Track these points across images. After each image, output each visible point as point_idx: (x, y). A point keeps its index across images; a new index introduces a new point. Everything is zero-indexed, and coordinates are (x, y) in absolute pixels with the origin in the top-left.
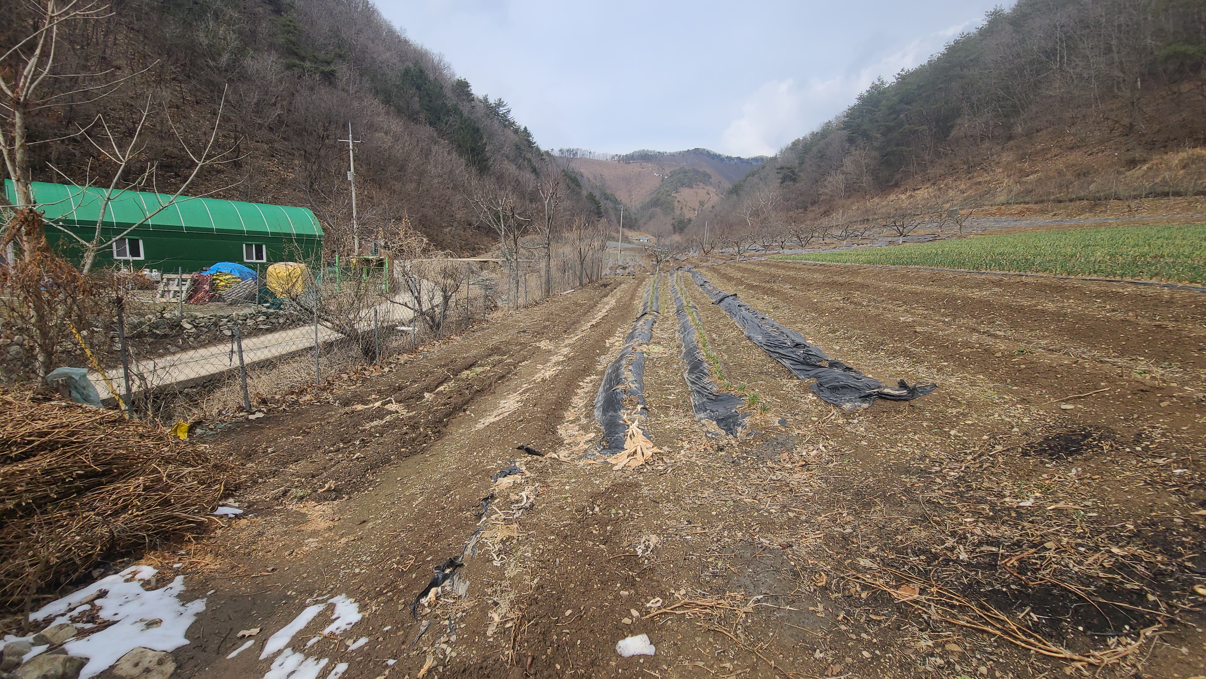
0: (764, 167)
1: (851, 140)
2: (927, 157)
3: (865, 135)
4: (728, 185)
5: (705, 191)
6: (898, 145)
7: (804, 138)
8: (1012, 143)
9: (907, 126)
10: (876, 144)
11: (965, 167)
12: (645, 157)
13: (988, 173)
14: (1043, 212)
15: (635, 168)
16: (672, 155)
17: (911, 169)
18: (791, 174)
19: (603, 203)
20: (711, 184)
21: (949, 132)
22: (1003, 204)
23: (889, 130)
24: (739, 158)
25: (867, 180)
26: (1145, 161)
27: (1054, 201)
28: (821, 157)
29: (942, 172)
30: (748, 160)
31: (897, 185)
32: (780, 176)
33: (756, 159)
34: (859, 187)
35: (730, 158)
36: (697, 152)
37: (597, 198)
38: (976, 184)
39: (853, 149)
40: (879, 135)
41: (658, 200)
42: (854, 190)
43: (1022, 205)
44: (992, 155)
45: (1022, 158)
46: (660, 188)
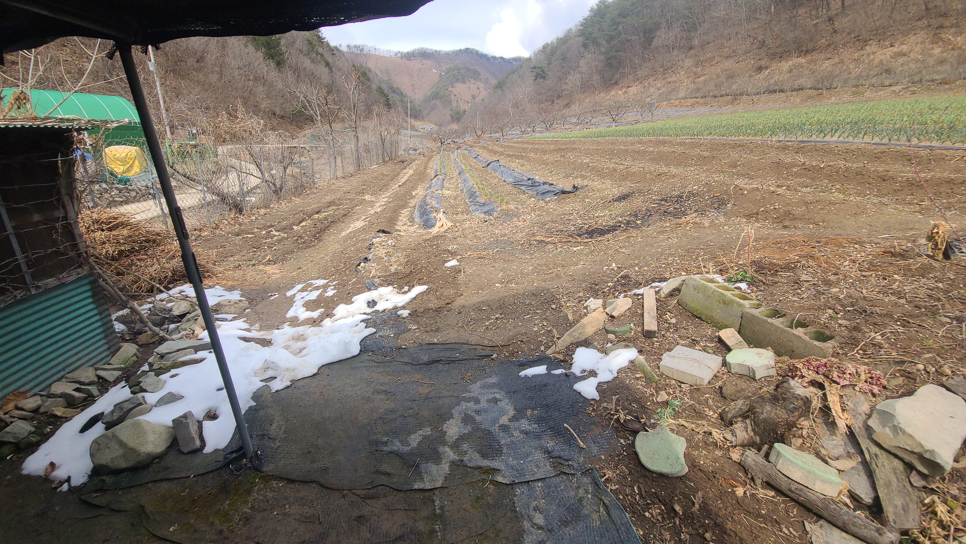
0: (521, 67)
1: (585, 46)
2: (637, 62)
3: (595, 41)
4: (494, 82)
5: (476, 86)
6: (617, 51)
7: (552, 43)
8: (692, 52)
9: (623, 36)
10: (603, 50)
11: (662, 70)
12: (424, 55)
13: (676, 75)
14: (705, 104)
15: (416, 64)
16: (447, 54)
17: (627, 71)
18: (542, 73)
19: (391, 96)
20: (480, 79)
21: (652, 41)
22: (683, 99)
23: (612, 38)
24: (502, 58)
25: (596, 78)
26: (767, 68)
27: (712, 96)
28: (563, 59)
29: (646, 73)
30: (509, 59)
31: (616, 83)
32: (534, 74)
33: (515, 59)
34: (591, 84)
35: (494, 58)
36: (467, 51)
37: (385, 91)
38: (667, 83)
39: (586, 54)
40: (605, 42)
41: (437, 94)
42: (588, 87)
43: (694, 100)
44: (679, 61)
45: (696, 65)
46: (438, 83)
